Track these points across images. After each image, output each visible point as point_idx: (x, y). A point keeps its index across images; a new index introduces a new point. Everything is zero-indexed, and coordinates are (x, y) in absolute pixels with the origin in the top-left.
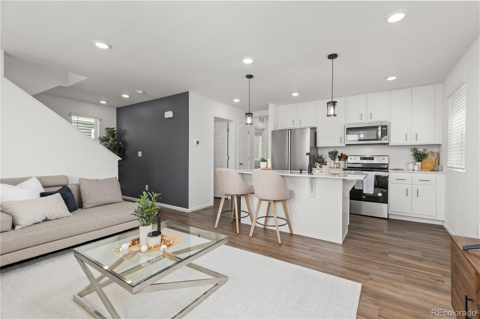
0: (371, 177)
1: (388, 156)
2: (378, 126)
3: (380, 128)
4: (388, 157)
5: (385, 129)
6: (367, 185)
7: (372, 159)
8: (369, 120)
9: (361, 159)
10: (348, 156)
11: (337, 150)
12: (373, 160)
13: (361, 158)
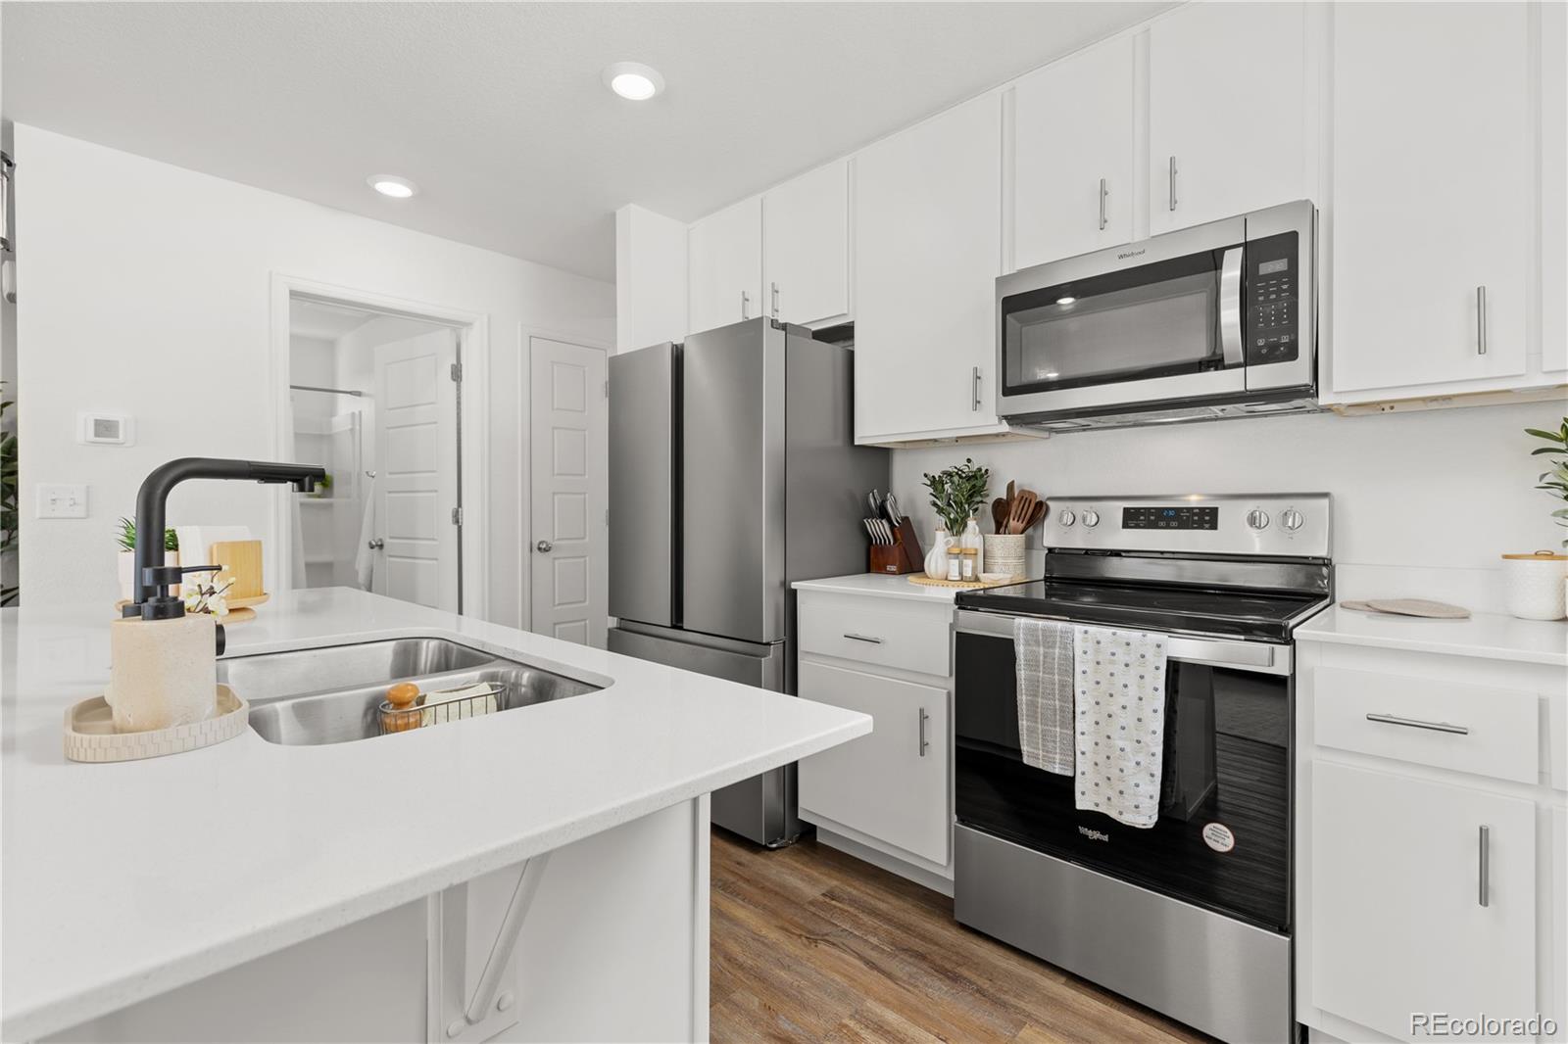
0: (1131, 678)
1: (1325, 495)
2: (1222, 250)
3: (1231, 273)
4: (1325, 502)
5: (1280, 265)
6: (1103, 741)
7: (1206, 518)
8: (1163, 223)
9: (1134, 518)
10: (1051, 504)
11: (981, 459)
12: (1214, 526)
13: (1126, 510)
